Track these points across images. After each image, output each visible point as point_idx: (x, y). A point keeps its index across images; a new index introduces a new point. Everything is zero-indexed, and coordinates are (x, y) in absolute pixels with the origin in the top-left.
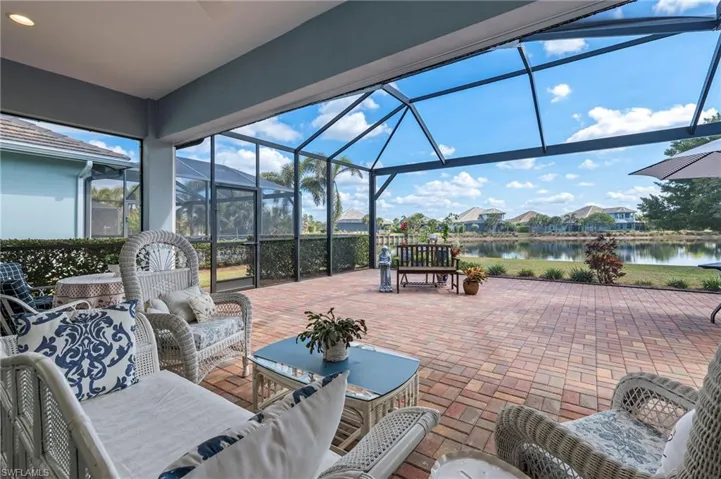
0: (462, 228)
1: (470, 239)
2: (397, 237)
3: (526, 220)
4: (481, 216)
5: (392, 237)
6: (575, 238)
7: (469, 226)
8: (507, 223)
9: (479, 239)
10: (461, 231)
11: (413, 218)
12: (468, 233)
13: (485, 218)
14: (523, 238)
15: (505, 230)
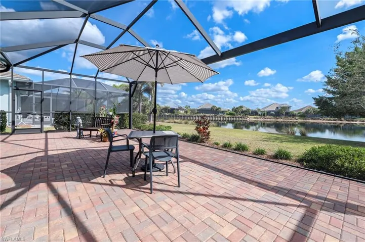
0: (264, 114)
1: (269, 120)
2: (228, 117)
3: (304, 111)
4: (277, 108)
5: (225, 117)
6: (335, 122)
7: (269, 113)
8: (292, 112)
9: (274, 120)
10: (264, 115)
11: (237, 108)
12: (268, 117)
13: (279, 108)
14: (300, 120)
15: (290, 116)
